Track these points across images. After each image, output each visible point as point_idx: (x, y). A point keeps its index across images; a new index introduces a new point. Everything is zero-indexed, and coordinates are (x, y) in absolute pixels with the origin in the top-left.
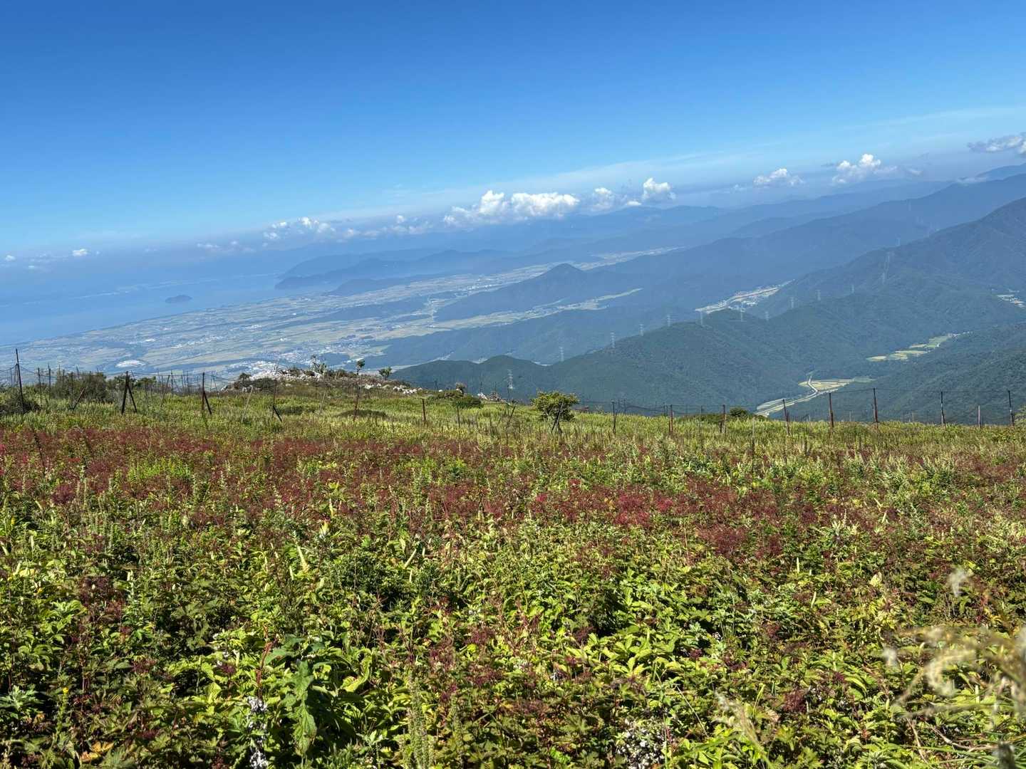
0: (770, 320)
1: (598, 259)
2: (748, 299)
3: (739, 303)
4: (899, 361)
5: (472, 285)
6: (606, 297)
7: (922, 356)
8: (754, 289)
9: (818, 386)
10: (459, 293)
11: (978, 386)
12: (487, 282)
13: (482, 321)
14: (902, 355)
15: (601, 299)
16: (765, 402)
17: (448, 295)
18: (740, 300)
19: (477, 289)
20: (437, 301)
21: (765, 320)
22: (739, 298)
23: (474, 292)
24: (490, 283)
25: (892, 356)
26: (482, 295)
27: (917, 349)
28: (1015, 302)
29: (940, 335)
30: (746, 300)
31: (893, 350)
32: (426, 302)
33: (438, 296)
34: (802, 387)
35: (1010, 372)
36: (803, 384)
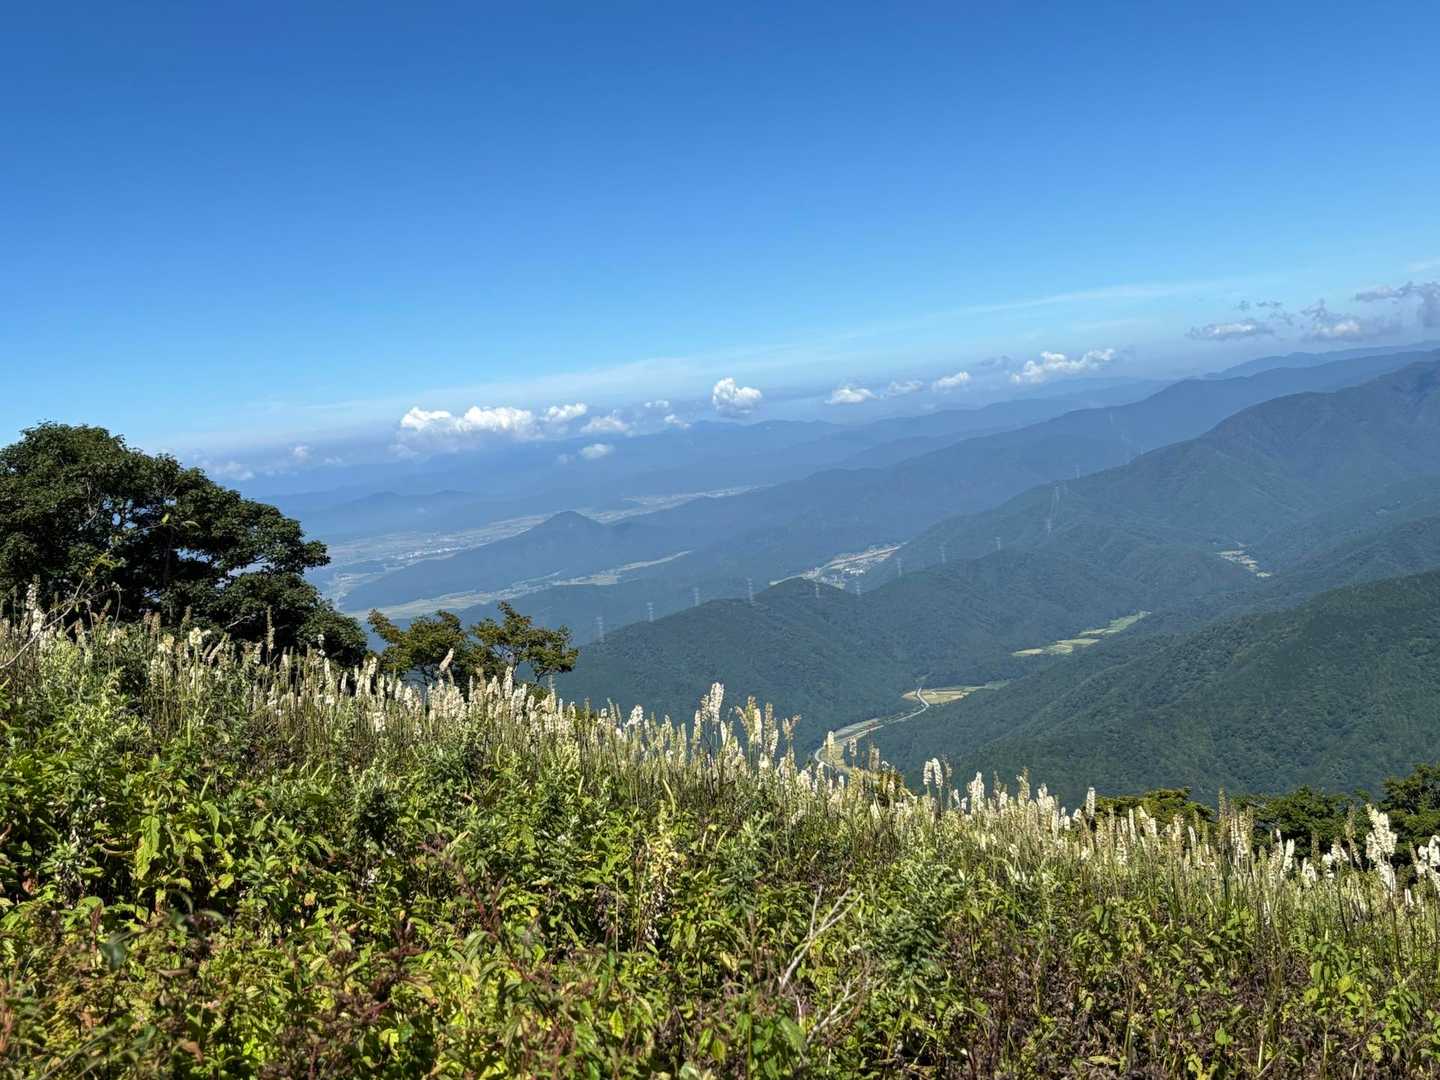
0: (863, 595)
1: (631, 506)
2: (853, 565)
3: (838, 572)
4: (1061, 655)
5: (414, 549)
6: (634, 566)
7: (1091, 647)
8: (864, 550)
9: (930, 697)
10: (391, 563)
11: (1139, 687)
12: (444, 545)
13: (423, 608)
14: (1065, 647)
15: (626, 568)
16: (845, 725)
17: (372, 566)
18: (841, 567)
19: (422, 556)
20: (350, 577)
21: (855, 596)
22: (839, 564)
23: (418, 561)
24: (446, 546)
25: (1052, 648)
26: (428, 566)
27: (1089, 636)
28: (1245, 562)
29: (1128, 613)
30: (849, 566)
31: (1053, 641)
32: (331, 579)
33: (356, 569)
34: (905, 700)
35: (1184, 664)
36: (910, 695)
